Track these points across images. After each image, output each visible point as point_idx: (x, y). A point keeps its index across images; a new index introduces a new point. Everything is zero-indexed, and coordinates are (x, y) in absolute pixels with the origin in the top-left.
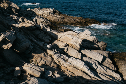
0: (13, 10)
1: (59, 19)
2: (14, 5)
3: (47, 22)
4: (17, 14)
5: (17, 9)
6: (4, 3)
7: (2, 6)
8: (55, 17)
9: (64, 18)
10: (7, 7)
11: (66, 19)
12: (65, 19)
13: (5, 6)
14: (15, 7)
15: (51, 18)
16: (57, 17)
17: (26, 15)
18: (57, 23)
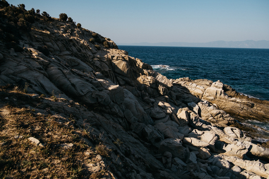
0: (161, 90)
1: (242, 107)
2: (162, 79)
3: (225, 116)
4: (167, 97)
5: (168, 88)
6: (144, 74)
7: (141, 80)
8: (232, 101)
9: (252, 106)
10: (151, 83)
11: (258, 108)
12: (255, 108)
13: (147, 81)
14: (163, 82)
15: (223, 103)
16: (238, 102)
17: (176, 96)
18: (239, 115)
